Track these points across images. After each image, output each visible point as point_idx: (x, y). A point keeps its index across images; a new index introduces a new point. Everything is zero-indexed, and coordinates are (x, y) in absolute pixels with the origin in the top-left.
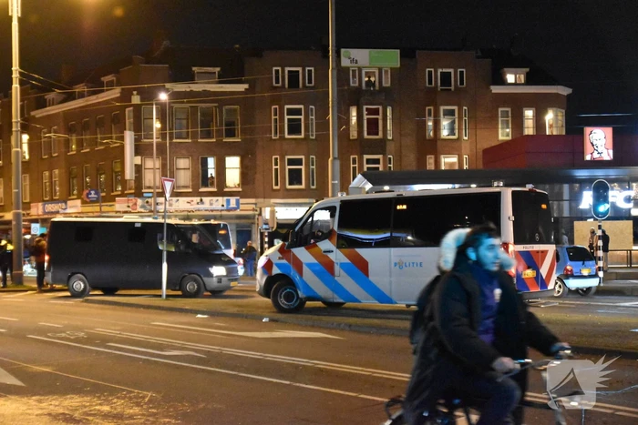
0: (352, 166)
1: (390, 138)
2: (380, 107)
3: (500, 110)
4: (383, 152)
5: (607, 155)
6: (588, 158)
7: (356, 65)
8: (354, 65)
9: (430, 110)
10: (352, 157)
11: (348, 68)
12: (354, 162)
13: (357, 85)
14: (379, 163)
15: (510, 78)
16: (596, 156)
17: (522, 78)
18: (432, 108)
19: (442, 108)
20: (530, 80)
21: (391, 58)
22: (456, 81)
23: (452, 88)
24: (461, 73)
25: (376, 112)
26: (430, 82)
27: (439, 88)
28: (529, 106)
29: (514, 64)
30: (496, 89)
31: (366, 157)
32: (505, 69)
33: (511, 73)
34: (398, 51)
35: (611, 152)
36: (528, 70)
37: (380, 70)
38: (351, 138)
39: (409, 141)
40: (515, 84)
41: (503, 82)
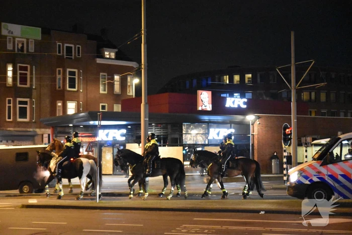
0: (7, 105)
1: (34, 87)
2: (29, 66)
3: (101, 74)
4: (30, 97)
5: (209, 108)
6: (200, 108)
7: (12, 35)
8: (11, 35)
9: (59, 71)
10: (7, 99)
11: (5, 37)
12: (9, 103)
13: (12, 49)
14: (27, 104)
15: (107, 54)
16: (204, 108)
17: (113, 55)
18: (61, 69)
19: (68, 70)
20: (118, 57)
21: (36, 33)
22: (75, 53)
23: (73, 57)
24: (79, 48)
25: (25, 69)
26: (59, 52)
27: (65, 57)
28: (118, 73)
29: (111, 46)
30: (99, 61)
31: (19, 99)
32: (105, 49)
33: (107, 51)
34: (40, 29)
35: (211, 106)
36: (116, 50)
37: (28, 40)
38: (7, 85)
39: (46, 91)
40: (110, 58)
41: (103, 57)
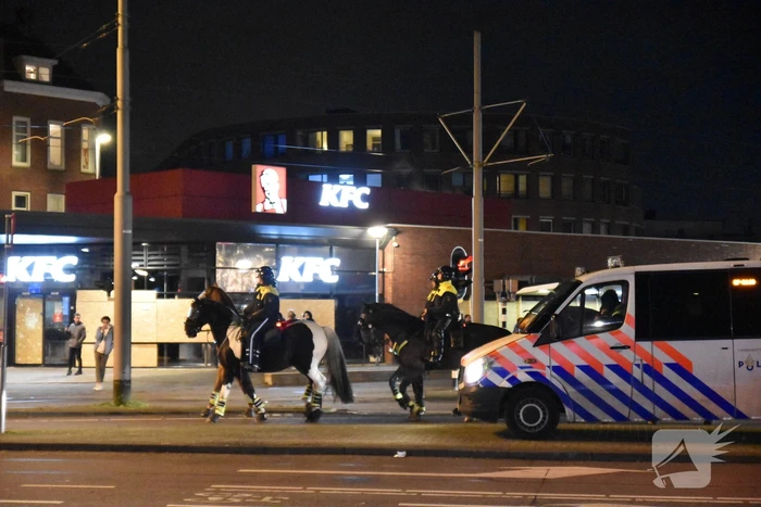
3: (15, 119)
5: (280, 206)
6: (259, 208)
15: (30, 70)
16: (268, 207)
17: (45, 74)
20: (58, 79)
28: (57, 119)
29: (40, 52)
30: (11, 87)
32: (25, 57)
33: (30, 64)
35: (285, 202)
36: (55, 62)
40: (38, 82)
41: (19, 77)
